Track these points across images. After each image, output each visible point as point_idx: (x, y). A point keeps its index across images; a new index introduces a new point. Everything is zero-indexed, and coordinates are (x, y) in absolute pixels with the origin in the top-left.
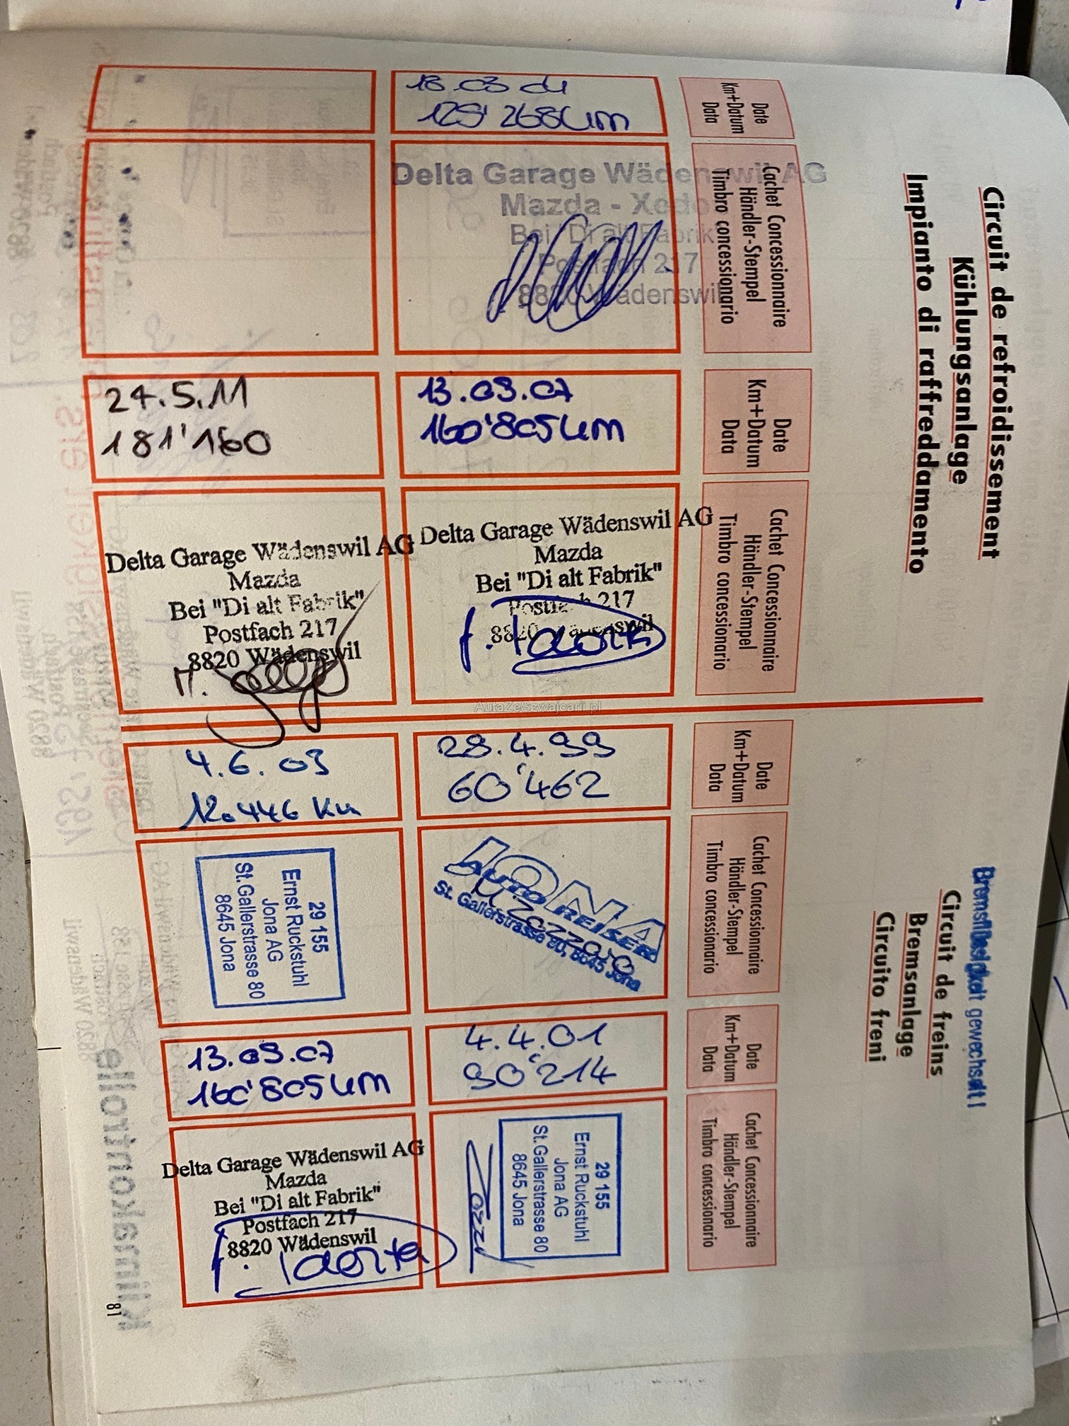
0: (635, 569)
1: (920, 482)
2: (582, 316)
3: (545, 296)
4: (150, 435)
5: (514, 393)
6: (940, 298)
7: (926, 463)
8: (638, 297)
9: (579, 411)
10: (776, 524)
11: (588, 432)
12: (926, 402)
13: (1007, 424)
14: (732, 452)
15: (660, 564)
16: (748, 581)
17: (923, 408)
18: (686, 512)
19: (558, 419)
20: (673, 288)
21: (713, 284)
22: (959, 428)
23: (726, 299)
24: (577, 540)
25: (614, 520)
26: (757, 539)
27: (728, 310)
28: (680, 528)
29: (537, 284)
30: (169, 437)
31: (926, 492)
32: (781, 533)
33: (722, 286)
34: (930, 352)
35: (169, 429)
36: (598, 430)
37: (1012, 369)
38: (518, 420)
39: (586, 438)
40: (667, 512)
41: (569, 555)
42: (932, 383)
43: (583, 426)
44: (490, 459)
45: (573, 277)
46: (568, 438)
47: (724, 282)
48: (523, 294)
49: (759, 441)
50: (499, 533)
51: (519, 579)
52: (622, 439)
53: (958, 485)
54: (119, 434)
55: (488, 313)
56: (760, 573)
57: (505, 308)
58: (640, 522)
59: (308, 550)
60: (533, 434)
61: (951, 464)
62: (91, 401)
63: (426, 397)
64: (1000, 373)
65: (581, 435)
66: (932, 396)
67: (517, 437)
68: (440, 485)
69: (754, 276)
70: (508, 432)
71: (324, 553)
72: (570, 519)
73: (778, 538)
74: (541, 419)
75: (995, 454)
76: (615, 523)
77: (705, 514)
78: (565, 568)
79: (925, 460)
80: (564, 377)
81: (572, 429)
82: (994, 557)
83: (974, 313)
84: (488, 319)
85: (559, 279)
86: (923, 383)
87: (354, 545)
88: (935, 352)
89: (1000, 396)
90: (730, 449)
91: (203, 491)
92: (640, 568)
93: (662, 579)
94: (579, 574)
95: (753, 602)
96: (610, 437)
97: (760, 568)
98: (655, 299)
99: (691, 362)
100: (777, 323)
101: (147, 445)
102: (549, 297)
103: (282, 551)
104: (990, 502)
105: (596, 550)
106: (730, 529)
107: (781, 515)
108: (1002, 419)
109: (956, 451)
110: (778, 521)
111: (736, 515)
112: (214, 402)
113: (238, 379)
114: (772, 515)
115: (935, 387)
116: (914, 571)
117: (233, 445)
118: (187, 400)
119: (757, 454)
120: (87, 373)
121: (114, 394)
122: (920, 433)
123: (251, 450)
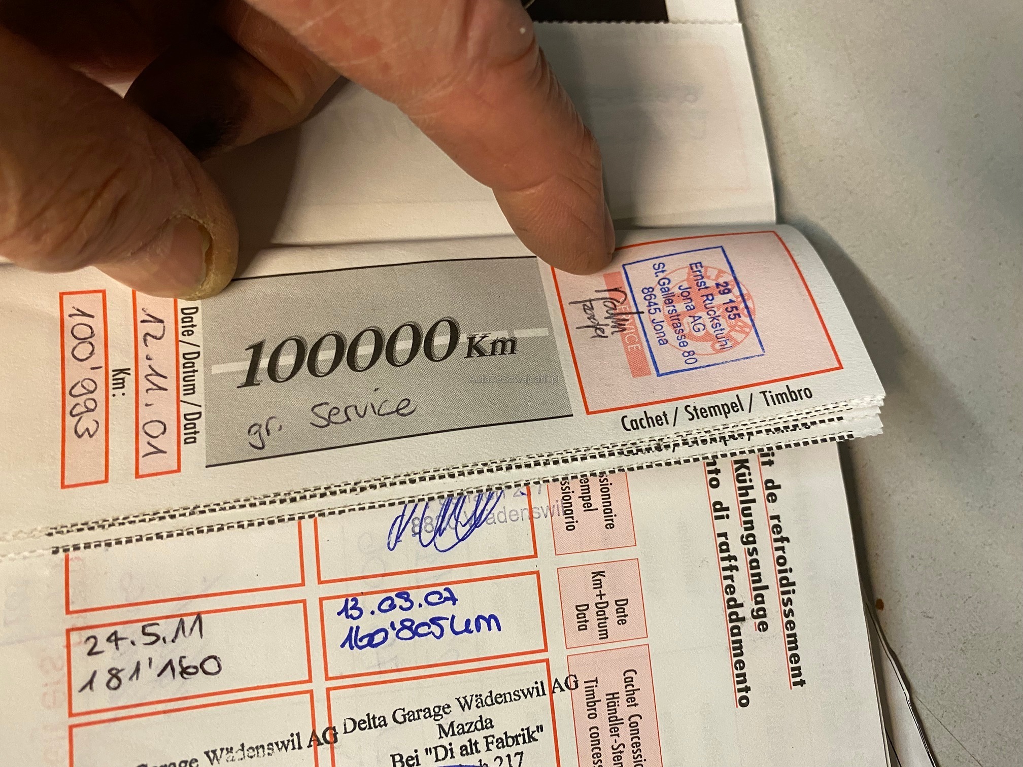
0: (522, 733)
1: (733, 635)
2: (460, 538)
3: (432, 525)
4: (122, 670)
5: (412, 603)
6: (728, 493)
7: (735, 619)
8: (502, 519)
9: (463, 611)
10: (629, 681)
11: (472, 626)
12: (728, 573)
13: (790, 581)
14: (586, 629)
15: (541, 727)
16: (614, 731)
17: (726, 578)
18: (556, 680)
19: (448, 619)
20: (528, 508)
21: (557, 501)
22: (755, 589)
23: (568, 512)
24: (472, 715)
25: (500, 694)
26: (615, 696)
27: (571, 520)
28: (554, 694)
29: (425, 516)
30: (137, 670)
31: (740, 642)
32: (635, 688)
33: (564, 502)
34: (725, 535)
35: (138, 663)
36: (480, 624)
37: (787, 540)
38: (415, 625)
39: (471, 632)
40: (542, 683)
41: (466, 729)
42: (730, 558)
43: (468, 622)
44: (396, 657)
45: (452, 507)
46: (456, 633)
47: (565, 498)
48: (414, 526)
49: (606, 618)
50: (407, 716)
51: (427, 754)
52: (499, 629)
53: (763, 633)
54: (95, 673)
55: (389, 544)
56: (623, 723)
57: (401, 538)
58: (521, 694)
59: (251, 751)
60: (429, 633)
61: (754, 617)
62: (72, 648)
63: (344, 613)
64: (779, 544)
65: (467, 630)
66: (731, 568)
67: (416, 637)
68: (357, 683)
69: (587, 491)
70: (409, 634)
71: (264, 751)
72: (464, 698)
73: (632, 692)
74: (434, 621)
75: (785, 605)
76: (501, 697)
77: (572, 681)
78: (463, 740)
79: (734, 617)
80: (451, 587)
81: (459, 626)
82: (802, 686)
83: (754, 501)
84: (389, 548)
85: (441, 510)
86: (723, 559)
87: (288, 741)
88: (728, 534)
89: (781, 561)
90: (584, 627)
91: (165, 712)
92: (526, 732)
93: (544, 739)
94: (476, 743)
95: (621, 748)
96: (490, 629)
97: (622, 719)
98: (514, 518)
99: (546, 563)
100: (608, 526)
101: (119, 680)
102: (435, 525)
103: (230, 754)
104: (790, 643)
105: (488, 721)
106: (593, 690)
107: (631, 674)
108: (786, 578)
109: (756, 607)
110: (630, 679)
111: (596, 678)
112: (176, 637)
113: (195, 616)
114: (624, 675)
115: (733, 561)
116: (743, 705)
117: (191, 670)
118: (154, 638)
119: (605, 628)
120: (70, 627)
121: (92, 640)
122: (727, 597)
123: (205, 672)
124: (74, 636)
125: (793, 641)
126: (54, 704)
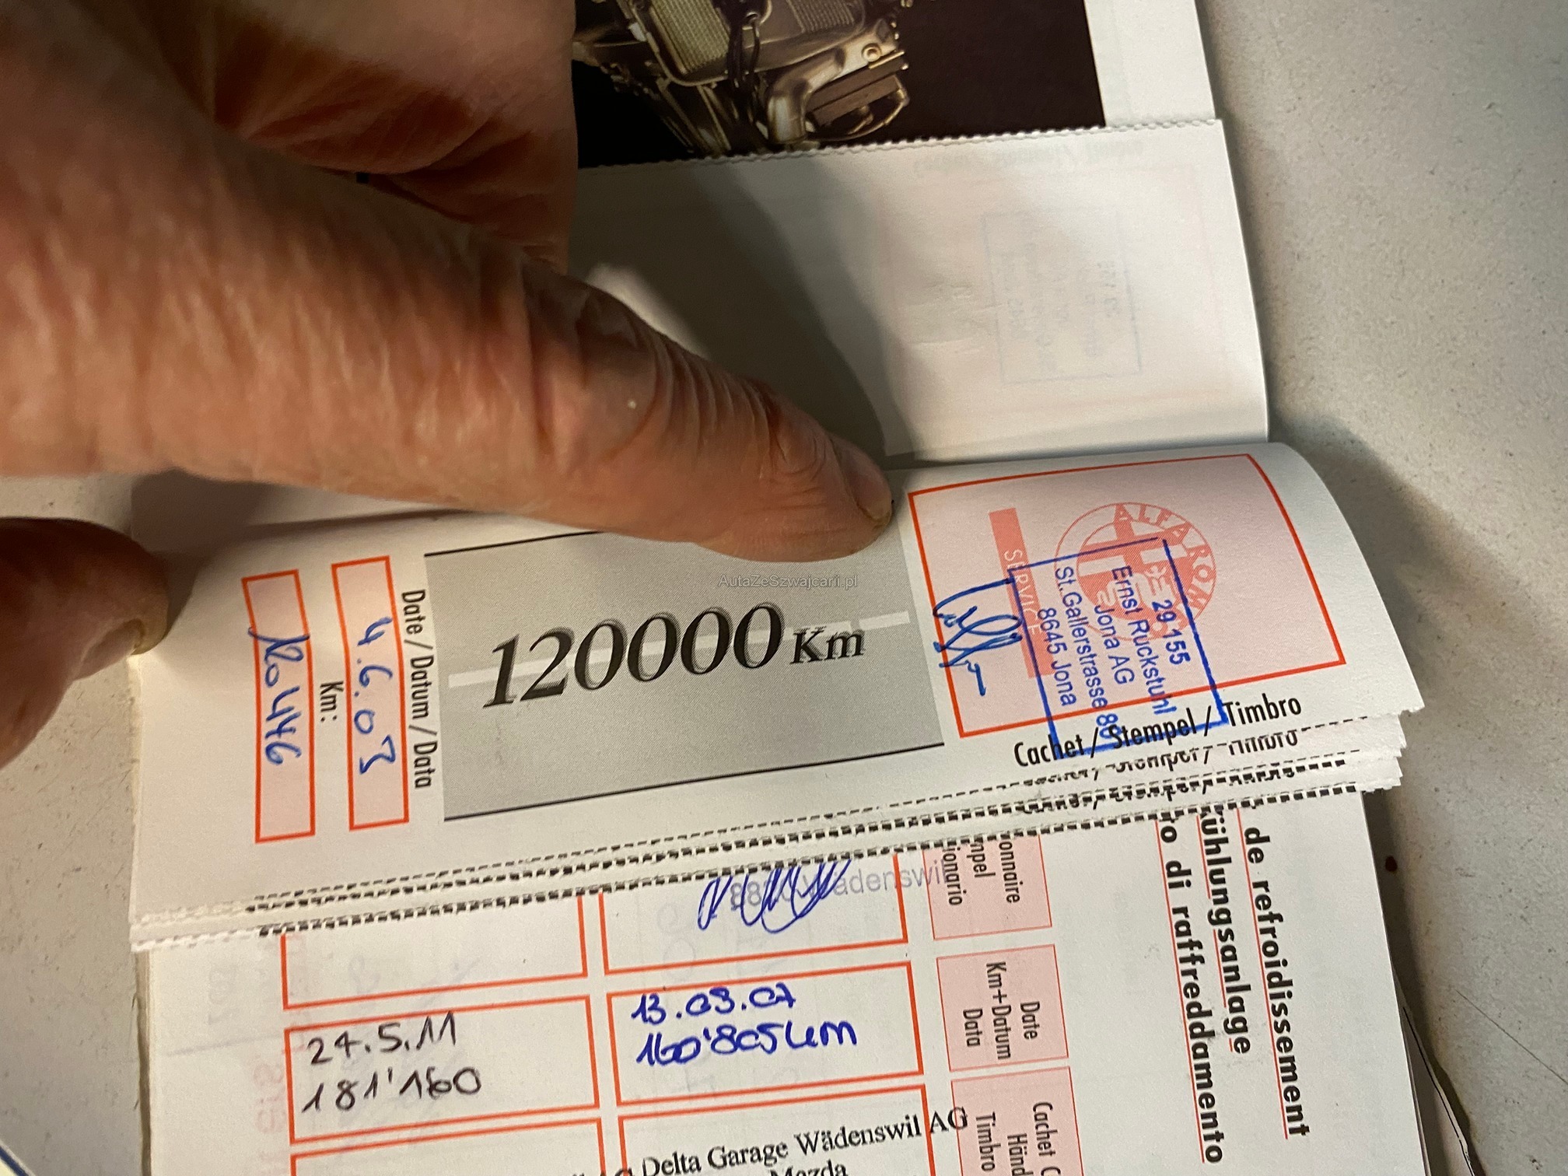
1: (1196, 1057)
2: (798, 913)
3: (758, 894)
4: (355, 1084)
5: (732, 1004)
6: (1189, 849)
7: (1199, 1034)
8: (857, 885)
9: (804, 1016)
10: (1041, 1119)
11: (817, 1037)
12: (1189, 966)
13: (1285, 979)
14: (978, 1044)
17: (1185, 973)
18: (936, 1115)
19: (782, 1026)
20: (893, 871)
21: (936, 862)
22: (1230, 990)
23: (952, 877)
24: (817, 1160)
25: (856, 1132)
26: (1022, 1139)
27: (956, 889)
28: (932, 1135)
29: (748, 882)
30: (374, 1084)
31: (1207, 1066)
32: (1050, 1129)
33: (945, 863)
34: (1184, 911)
35: (375, 1077)
36: (827, 1034)
37: (1280, 918)
38: (738, 1033)
39: (814, 1045)
40: (915, 1119)
42: (1191, 945)
43: (810, 1032)
44: (712, 1077)
46: (794, 1046)
47: (947, 858)
48: (734, 896)
49: (1007, 1030)
50: (728, 1160)
52: (854, 1042)
53: (1241, 1054)
54: (321, 1087)
55: (699, 920)
57: (716, 913)
58: (885, 1132)
60: (756, 1046)
61: (1229, 1031)
62: (292, 1054)
63: (640, 1016)
64: (1267, 924)
65: (809, 1042)
66: (1193, 959)
67: (739, 1050)
68: (660, 1111)
69: (979, 848)
70: (730, 1047)
72: (807, 1136)
73: (1046, 1135)
74: (763, 1028)
75: (1277, 1014)
76: (857, 1135)
77: (958, 1117)
79: (1197, 1030)
80: (786, 982)
81: (798, 1036)
82: (1304, 1134)
83: (1228, 860)
84: (700, 926)
86: (1181, 946)
88: (1189, 910)
89: (1270, 949)
91: (410, 1141)
96: (841, 1041)
98: (875, 886)
99: (921, 951)
100: (1011, 899)
101: (352, 1097)
102: (762, 895)
104: (1284, 1070)
105: (840, 1169)
106: (989, 1131)
107: (1045, 1109)
108: (1279, 975)
109: (1231, 1017)
110: (1043, 1117)
111: (994, 1114)
112: (422, 1041)
113: (446, 1015)
114: (1034, 1110)
115: (1196, 949)
116: (1211, 1159)
117: (442, 1087)
118: (393, 1043)
119: (1006, 1043)
120: (288, 1025)
121: (317, 1045)
122: (1187, 1001)
123: (459, 1089)
124: (295, 1040)
125: (1289, 1069)
126: (273, 1126)
